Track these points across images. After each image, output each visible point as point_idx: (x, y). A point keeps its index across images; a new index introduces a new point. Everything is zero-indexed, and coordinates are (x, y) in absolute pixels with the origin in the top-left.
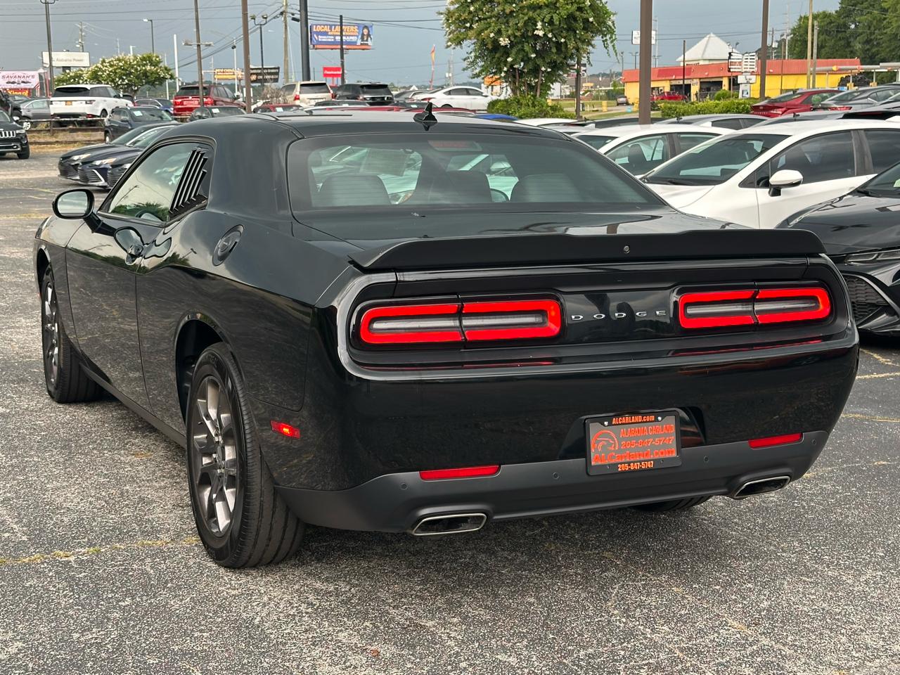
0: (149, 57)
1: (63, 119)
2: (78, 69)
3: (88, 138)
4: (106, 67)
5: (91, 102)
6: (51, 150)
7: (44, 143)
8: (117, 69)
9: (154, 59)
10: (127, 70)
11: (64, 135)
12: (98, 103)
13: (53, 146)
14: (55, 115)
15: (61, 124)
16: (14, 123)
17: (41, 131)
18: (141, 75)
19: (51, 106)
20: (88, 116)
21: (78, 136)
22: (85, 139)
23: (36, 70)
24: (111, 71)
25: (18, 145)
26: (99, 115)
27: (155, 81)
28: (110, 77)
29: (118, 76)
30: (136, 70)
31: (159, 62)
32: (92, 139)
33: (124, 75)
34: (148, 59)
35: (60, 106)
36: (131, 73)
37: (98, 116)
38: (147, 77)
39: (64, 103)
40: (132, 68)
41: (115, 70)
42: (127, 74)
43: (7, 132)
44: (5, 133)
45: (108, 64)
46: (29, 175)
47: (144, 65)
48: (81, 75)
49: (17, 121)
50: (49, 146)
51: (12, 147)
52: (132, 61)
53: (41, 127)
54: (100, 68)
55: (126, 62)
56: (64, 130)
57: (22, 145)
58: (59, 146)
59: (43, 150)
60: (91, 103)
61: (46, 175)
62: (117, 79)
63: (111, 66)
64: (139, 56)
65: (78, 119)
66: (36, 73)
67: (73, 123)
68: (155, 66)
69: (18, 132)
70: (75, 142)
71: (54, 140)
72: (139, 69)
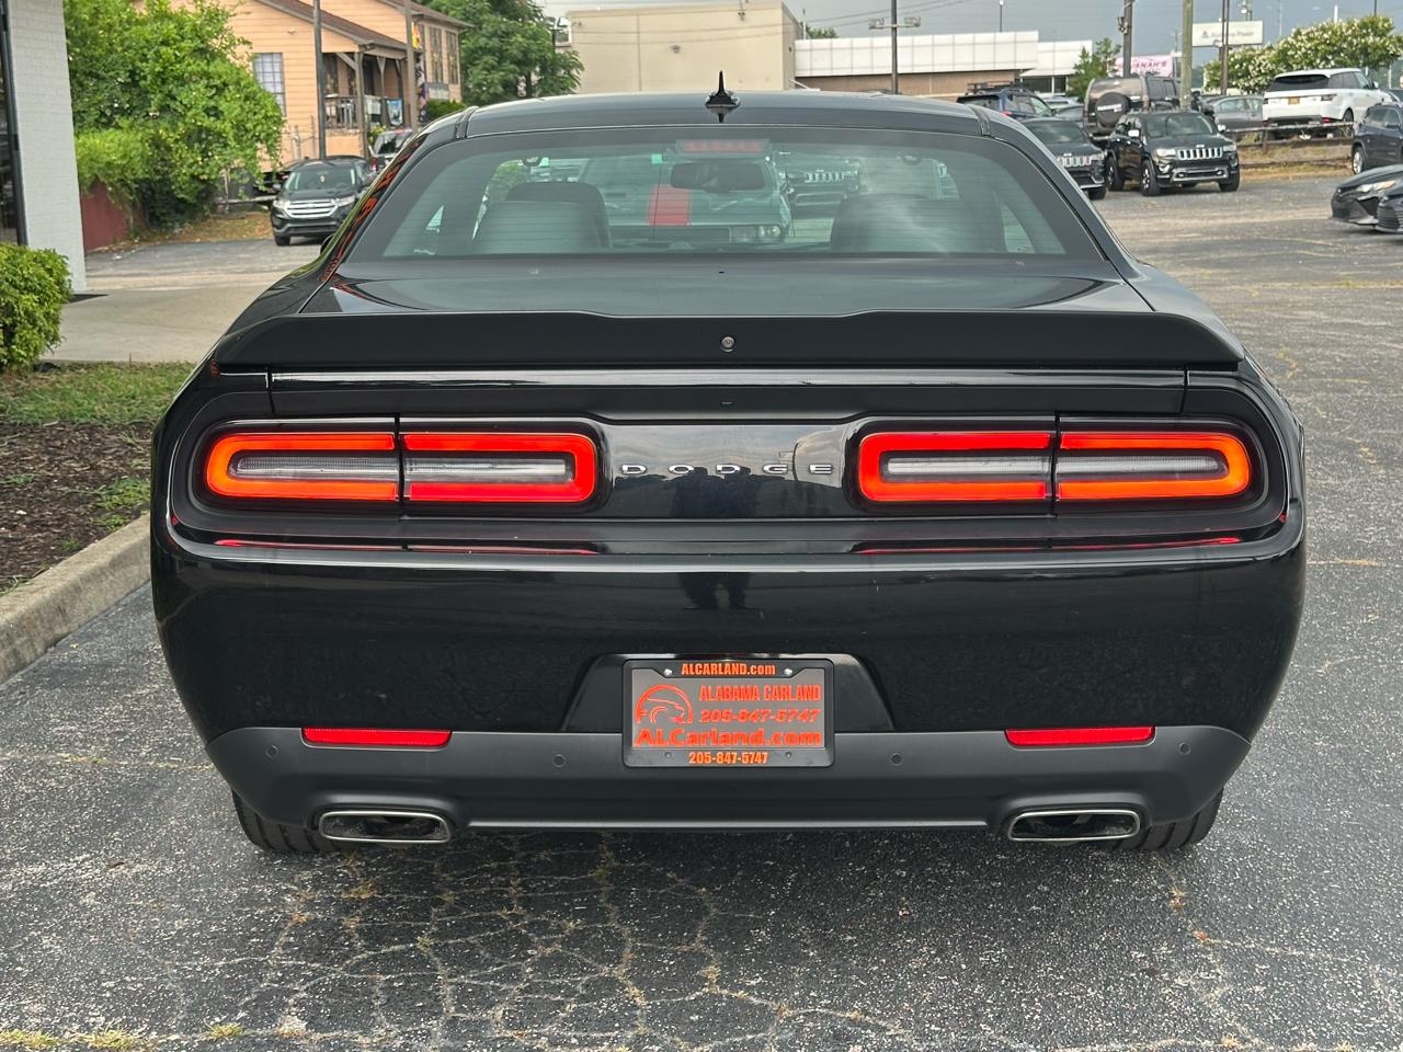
0: (1372, 23)
1: (1284, 127)
2: (1247, 48)
3: (1321, 156)
4: (1302, 41)
5: (1330, 97)
6: (1263, 177)
7: (1252, 166)
8: (1319, 44)
9: (1380, 25)
10: (1334, 45)
11: (1283, 152)
12: (1341, 99)
13: (1266, 170)
14: (1271, 120)
15: (1277, 135)
16: (1218, 135)
17: (1249, 146)
18: (1358, 52)
19: (1265, 107)
20: (1324, 120)
21: (1305, 153)
22: (1316, 157)
23: (1168, 53)
24: (1310, 49)
25: (1225, 169)
26: (1340, 118)
27: (1378, 61)
28: (1307, 58)
29: (1320, 55)
30: (1351, 44)
31: (1388, 30)
32: (1328, 158)
33: (1331, 53)
34: (1370, 26)
35: (1278, 105)
36: (1341, 50)
37: (1340, 121)
38: (1367, 54)
39: (1287, 100)
40: (1345, 41)
41: (1316, 46)
42: (1335, 52)
43: (1210, 150)
44: (1207, 151)
45: (1304, 38)
46: (1262, 217)
47: (1363, 36)
48: (1251, 58)
49: (1222, 132)
50: (1259, 170)
51: (1215, 173)
52: (1344, 30)
53: (1248, 140)
54: (1292, 45)
55: (1334, 33)
56: (1284, 144)
57: (1230, 169)
58: (1276, 170)
59: (1251, 178)
60: (1331, 99)
61: (1290, 217)
62: (1318, 61)
63: (1310, 39)
64: (1357, 22)
65: (1309, 126)
66: (1168, 59)
67: (1298, 132)
68: (1381, 36)
69: (1226, 148)
70: (1301, 163)
71: (1268, 160)
72: (1355, 41)
